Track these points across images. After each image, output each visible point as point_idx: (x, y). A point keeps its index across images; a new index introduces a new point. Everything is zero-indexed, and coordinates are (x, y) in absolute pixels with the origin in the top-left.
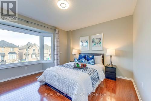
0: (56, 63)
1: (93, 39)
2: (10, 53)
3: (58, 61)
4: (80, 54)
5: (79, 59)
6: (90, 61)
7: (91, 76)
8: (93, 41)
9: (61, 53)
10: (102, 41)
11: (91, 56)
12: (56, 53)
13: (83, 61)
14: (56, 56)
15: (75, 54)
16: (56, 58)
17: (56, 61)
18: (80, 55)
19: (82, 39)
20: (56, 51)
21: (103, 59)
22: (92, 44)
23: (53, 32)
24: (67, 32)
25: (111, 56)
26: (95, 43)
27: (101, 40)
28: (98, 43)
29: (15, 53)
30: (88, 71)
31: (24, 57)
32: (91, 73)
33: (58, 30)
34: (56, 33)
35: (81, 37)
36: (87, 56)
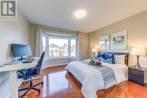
0: (78, 59)
1: (114, 38)
2: (55, 51)
3: (80, 57)
4: (99, 52)
5: (97, 57)
6: (108, 60)
7: (103, 73)
8: (114, 40)
9: (83, 51)
10: (125, 39)
11: (110, 55)
12: (78, 52)
13: (100, 60)
14: (78, 53)
15: (95, 53)
16: (78, 55)
17: (78, 57)
18: (98, 54)
19: (101, 38)
20: (78, 49)
21: (126, 58)
22: (112, 42)
23: (77, 35)
24: (88, 33)
25: (138, 57)
26: (116, 42)
27: (124, 37)
28: (120, 41)
29: (58, 51)
30: (102, 69)
31: (62, 53)
32: (104, 71)
33: (80, 34)
34: (79, 36)
35: (100, 37)
36: (106, 55)
